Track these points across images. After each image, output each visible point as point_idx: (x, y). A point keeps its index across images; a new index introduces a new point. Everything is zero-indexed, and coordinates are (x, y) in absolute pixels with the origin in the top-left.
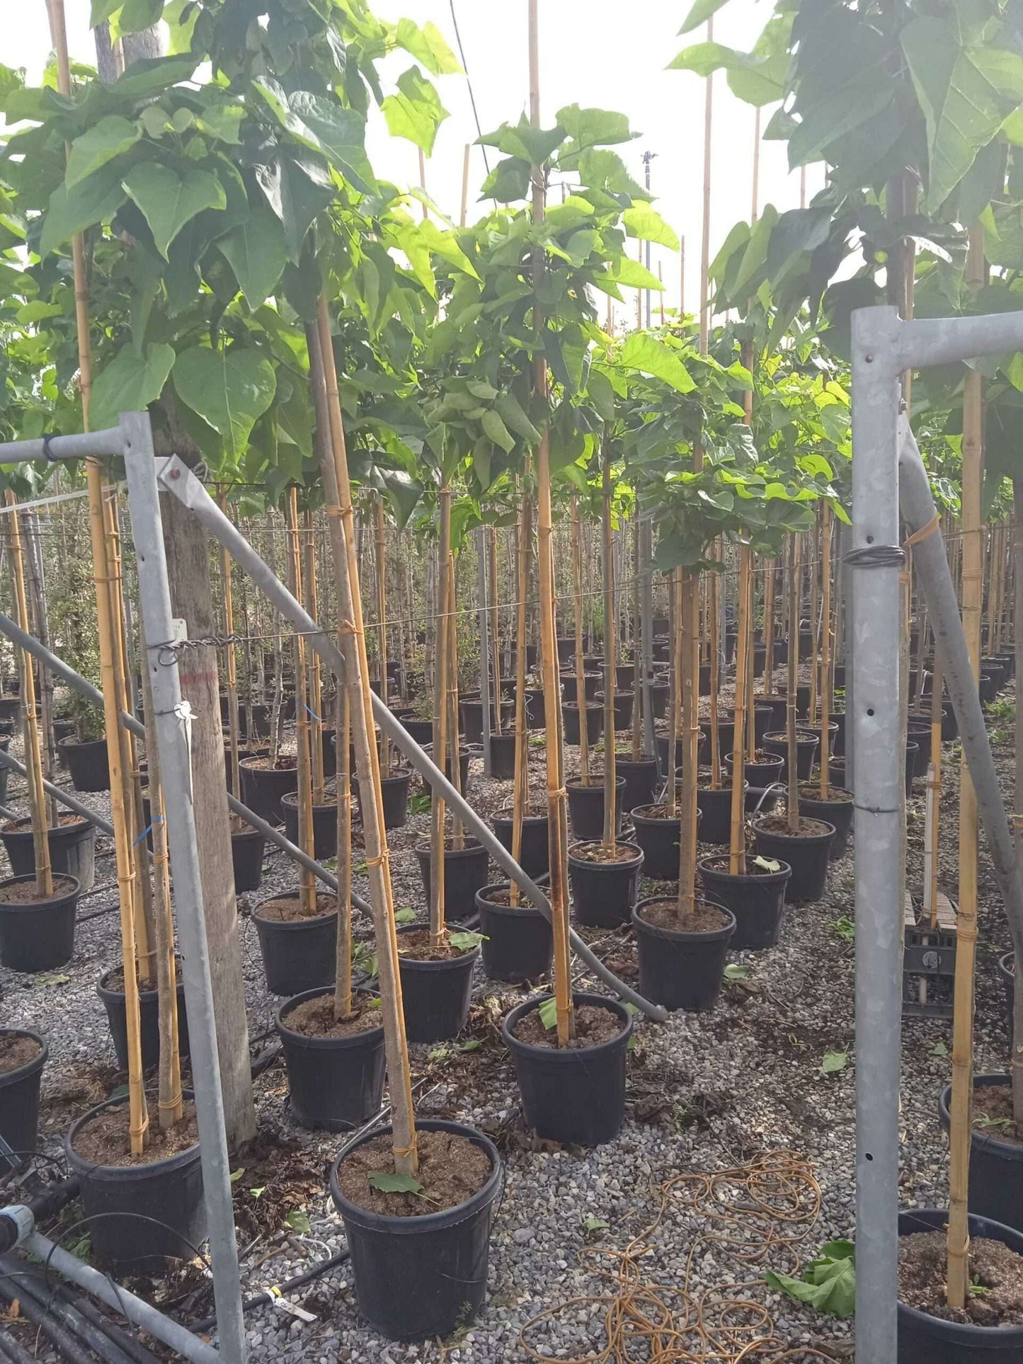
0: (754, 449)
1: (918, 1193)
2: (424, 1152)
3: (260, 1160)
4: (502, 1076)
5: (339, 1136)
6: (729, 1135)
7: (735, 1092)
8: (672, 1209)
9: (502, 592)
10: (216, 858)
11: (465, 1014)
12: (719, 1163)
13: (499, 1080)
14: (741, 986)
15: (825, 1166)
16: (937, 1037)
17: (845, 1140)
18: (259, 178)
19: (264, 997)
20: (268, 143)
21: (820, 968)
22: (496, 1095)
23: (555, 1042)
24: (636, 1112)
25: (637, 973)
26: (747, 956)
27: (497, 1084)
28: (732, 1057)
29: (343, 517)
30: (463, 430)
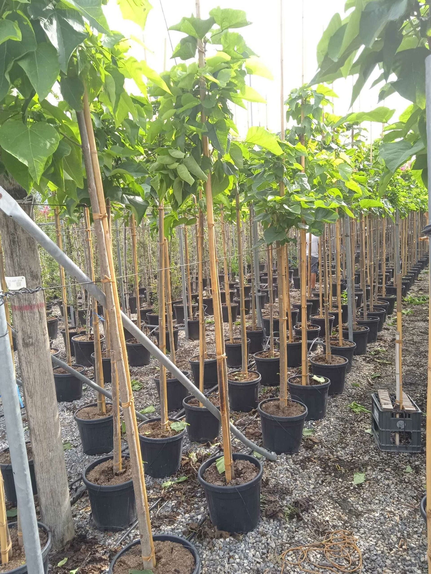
0: (308, 185)
1: (410, 552)
2: (159, 554)
3: (75, 551)
4: (198, 495)
5: (117, 534)
6: (313, 523)
7: (313, 498)
8: (288, 568)
9: (191, 255)
10: (47, 399)
11: (180, 462)
12: (309, 539)
13: (197, 497)
14: (311, 440)
15: (362, 538)
16: (406, 462)
17: (369, 522)
18: (42, 25)
19: (81, 457)
20: (47, 7)
21: (346, 428)
22: (196, 506)
23: (224, 481)
24: (266, 513)
25: (261, 435)
26: (312, 424)
27: (196, 500)
28: (310, 478)
29: (102, 219)
30: (167, 175)
